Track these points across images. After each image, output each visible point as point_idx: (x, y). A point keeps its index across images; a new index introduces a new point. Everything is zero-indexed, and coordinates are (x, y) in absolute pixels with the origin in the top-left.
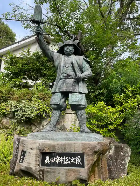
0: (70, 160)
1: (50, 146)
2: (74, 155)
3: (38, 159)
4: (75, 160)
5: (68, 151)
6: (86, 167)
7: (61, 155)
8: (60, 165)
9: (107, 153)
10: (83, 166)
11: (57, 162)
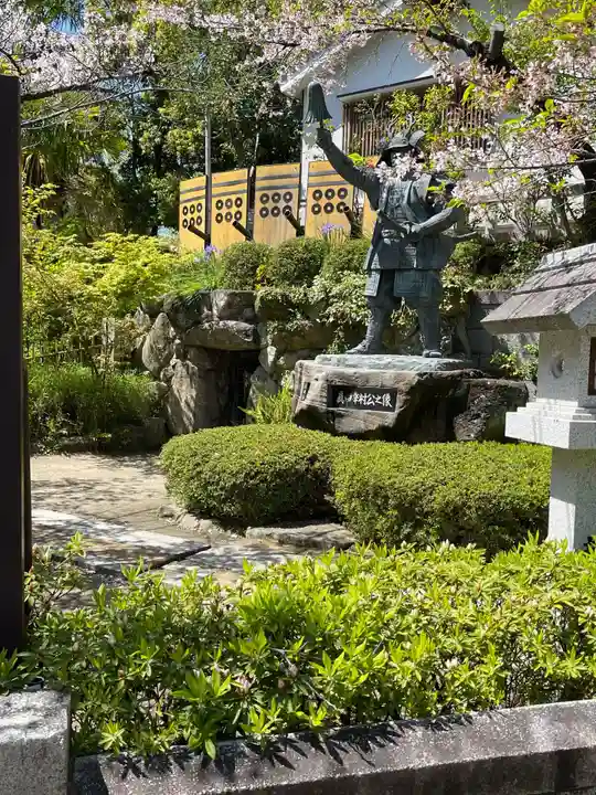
0: (375, 400)
1: (341, 376)
2: (380, 391)
3: (324, 394)
4: (381, 400)
5: (372, 384)
6: (397, 411)
7: (362, 391)
8: (359, 406)
9: (450, 393)
10: (393, 410)
11: (355, 401)
